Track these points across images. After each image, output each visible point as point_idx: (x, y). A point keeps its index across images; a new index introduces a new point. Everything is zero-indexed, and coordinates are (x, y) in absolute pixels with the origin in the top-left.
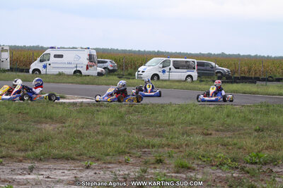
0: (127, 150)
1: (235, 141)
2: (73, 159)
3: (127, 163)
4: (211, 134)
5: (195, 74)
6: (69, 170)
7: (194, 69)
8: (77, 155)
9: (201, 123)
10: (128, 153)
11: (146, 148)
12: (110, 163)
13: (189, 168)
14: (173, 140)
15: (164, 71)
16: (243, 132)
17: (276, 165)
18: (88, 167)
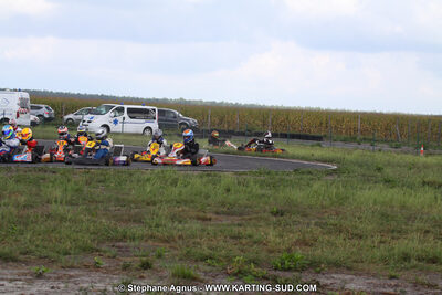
0: (95, 246)
1: (249, 231)
2: (15, 260)
3: (97, 267)
4: (210, 219)
5: (155, 125)
6: (11, 281)
8: (21, 253)
9: (193, 202)
10: (97, 251)
11: (121, 240)
12: (72, 267)
13: (194, 279)
14: (160, 229)
15: (116, 122)
16: (255, 216)
17: (319, 272)
18: (40, 276)
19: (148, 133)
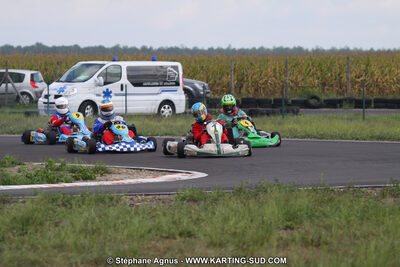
5: (179, 98)
7: (177, 84)
15: (107, 94)
19: (167, 111)
